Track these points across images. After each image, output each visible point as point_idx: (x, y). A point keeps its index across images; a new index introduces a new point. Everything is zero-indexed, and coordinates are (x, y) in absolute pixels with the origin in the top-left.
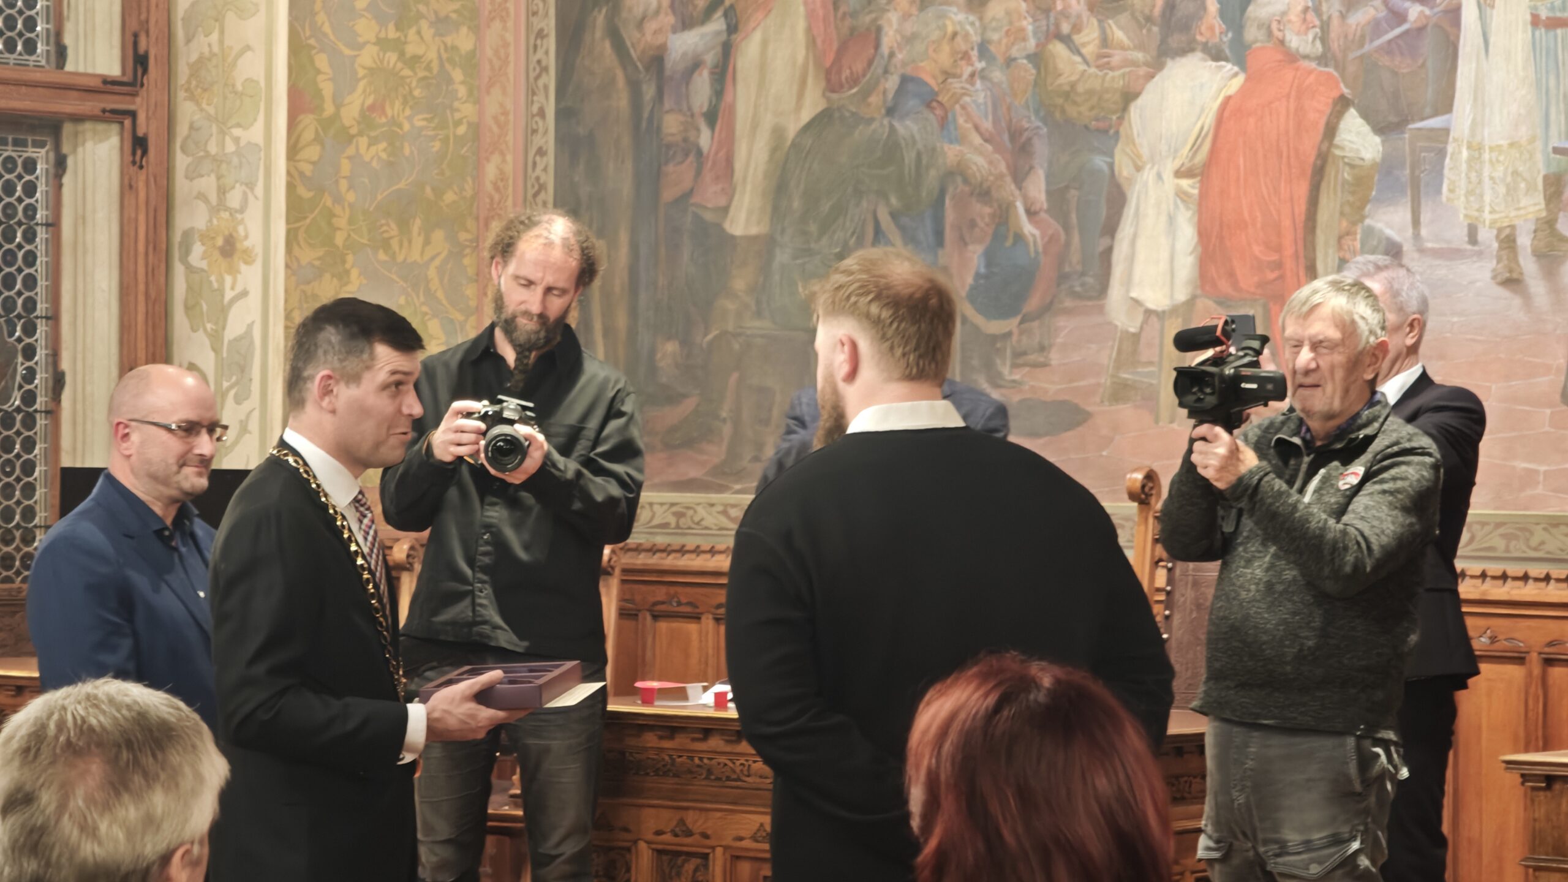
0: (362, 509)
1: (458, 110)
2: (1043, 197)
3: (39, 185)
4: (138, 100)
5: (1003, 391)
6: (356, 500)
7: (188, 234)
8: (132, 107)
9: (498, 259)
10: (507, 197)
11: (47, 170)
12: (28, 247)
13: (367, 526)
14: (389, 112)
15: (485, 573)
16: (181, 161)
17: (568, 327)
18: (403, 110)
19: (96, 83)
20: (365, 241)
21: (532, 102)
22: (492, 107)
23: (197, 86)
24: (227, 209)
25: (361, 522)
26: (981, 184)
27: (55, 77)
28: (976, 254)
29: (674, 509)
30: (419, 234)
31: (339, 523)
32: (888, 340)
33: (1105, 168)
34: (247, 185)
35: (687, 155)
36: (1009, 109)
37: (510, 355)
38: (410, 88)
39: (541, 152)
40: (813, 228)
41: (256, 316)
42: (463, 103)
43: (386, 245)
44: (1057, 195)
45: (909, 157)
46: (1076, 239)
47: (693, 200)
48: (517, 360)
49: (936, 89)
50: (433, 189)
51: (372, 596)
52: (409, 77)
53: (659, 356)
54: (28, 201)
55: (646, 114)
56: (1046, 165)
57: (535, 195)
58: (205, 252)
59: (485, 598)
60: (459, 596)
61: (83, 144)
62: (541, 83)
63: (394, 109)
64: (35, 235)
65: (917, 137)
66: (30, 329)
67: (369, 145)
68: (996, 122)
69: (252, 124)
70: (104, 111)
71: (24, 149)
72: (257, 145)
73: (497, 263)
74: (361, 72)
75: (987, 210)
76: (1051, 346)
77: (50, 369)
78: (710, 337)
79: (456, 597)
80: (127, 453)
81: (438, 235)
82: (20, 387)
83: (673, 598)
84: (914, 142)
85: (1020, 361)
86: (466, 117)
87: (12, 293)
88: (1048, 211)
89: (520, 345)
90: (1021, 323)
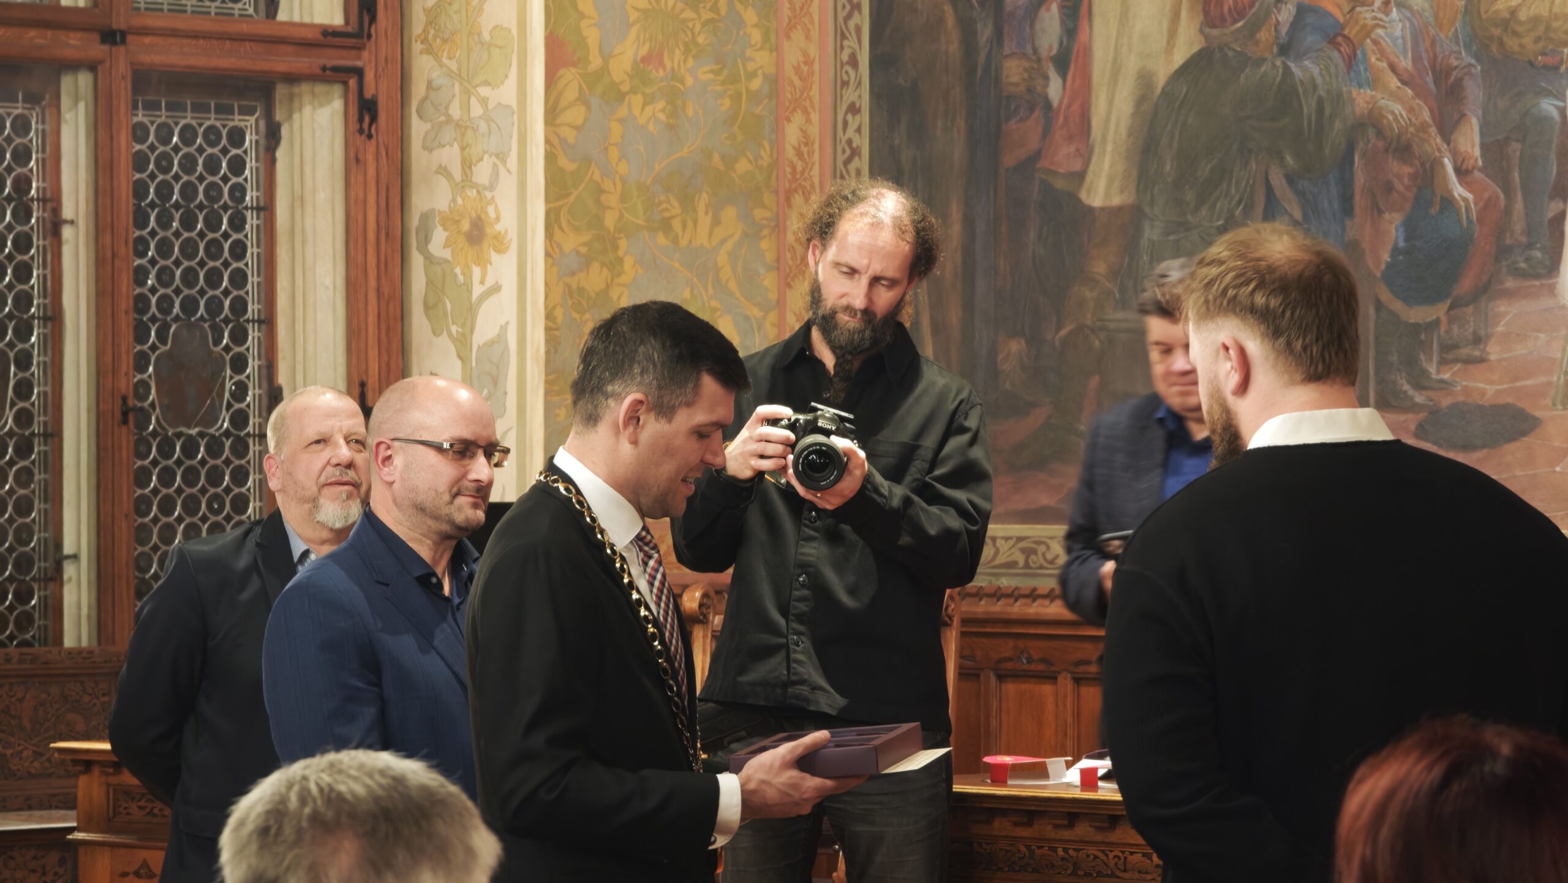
0: (646, 548)
1: (751, 59)
2: (1477, 152)
3: (248, 160)
4: (365, 54)
5: (1430, 393)
6: (639, 538)
7: (426, 217)
8: (359, 63)
9: (816, 242)
10: (813, 164)
11: (257, 142)
12: (235, 236)
13: (653, 568)
14: (668, 64)
15: (801, 623)
16: (418, 128)
17: (900, 325)
18: (685, 61)
19: (316, 35)
20: (641, 222)
21: (842, 48)
22: (792, 56)
23: (435, 37)
24: (474, 185)
25: (645, 564)
26: (1399, 136)
27: (264, 29)
28: (1393, 226)
29: (1022, 544)
30: (706, 213)
31: (618, 565)
32: (1282, 334)
33: (1555, 114)
34: (497, 156)
35: (1032, 110)
36: (1433, 43)
37: (828, 359)
38: (693, 34)
39: (853, 109)
40: (1190, 196)
41: (509, 314)
42: (757, 50)
43: (666, 225)
44: (1494, 150)
45: (1309, 107)
46: (1519, 204)
47: (1039, 165)
48: (835, 366)
49: (1341, 20)
50: (723, 157)
51: (660, 654)
52: (693, 20)
53: (1000, 357)
54: (234, 180)
55: (982, 58)
56: (1480, 112)
57: (847, 162)
58: (447, 239)
59: (803, 653)
60: (771, 651)
61: (300, 110)
62: (852, 24)
63: (674, 59)
64: (244, 221)
65: (1319, 81)
66: (239, 336)
67: (645, 105)
68: (1417, 59)
69: (502, 82)
70: (324, 68)
71: (230, 117)
72: (508, 106)
73: (815, 247)
74: (633, 16)
75: (1407, 170)
76: (1489, 337)
77: (265, 384)
78: (1063, 332)
79: (766, 652)
80: (389, 479)
81: (730, 213)
82: (229, 406)
83: (1022, 652)
84: (1315, 87)
85: (1450, 356)
86: (761, 67)
87: (218, 292)
88: (1482, 170)
89: (841, 347)
90: (1451, 308)
